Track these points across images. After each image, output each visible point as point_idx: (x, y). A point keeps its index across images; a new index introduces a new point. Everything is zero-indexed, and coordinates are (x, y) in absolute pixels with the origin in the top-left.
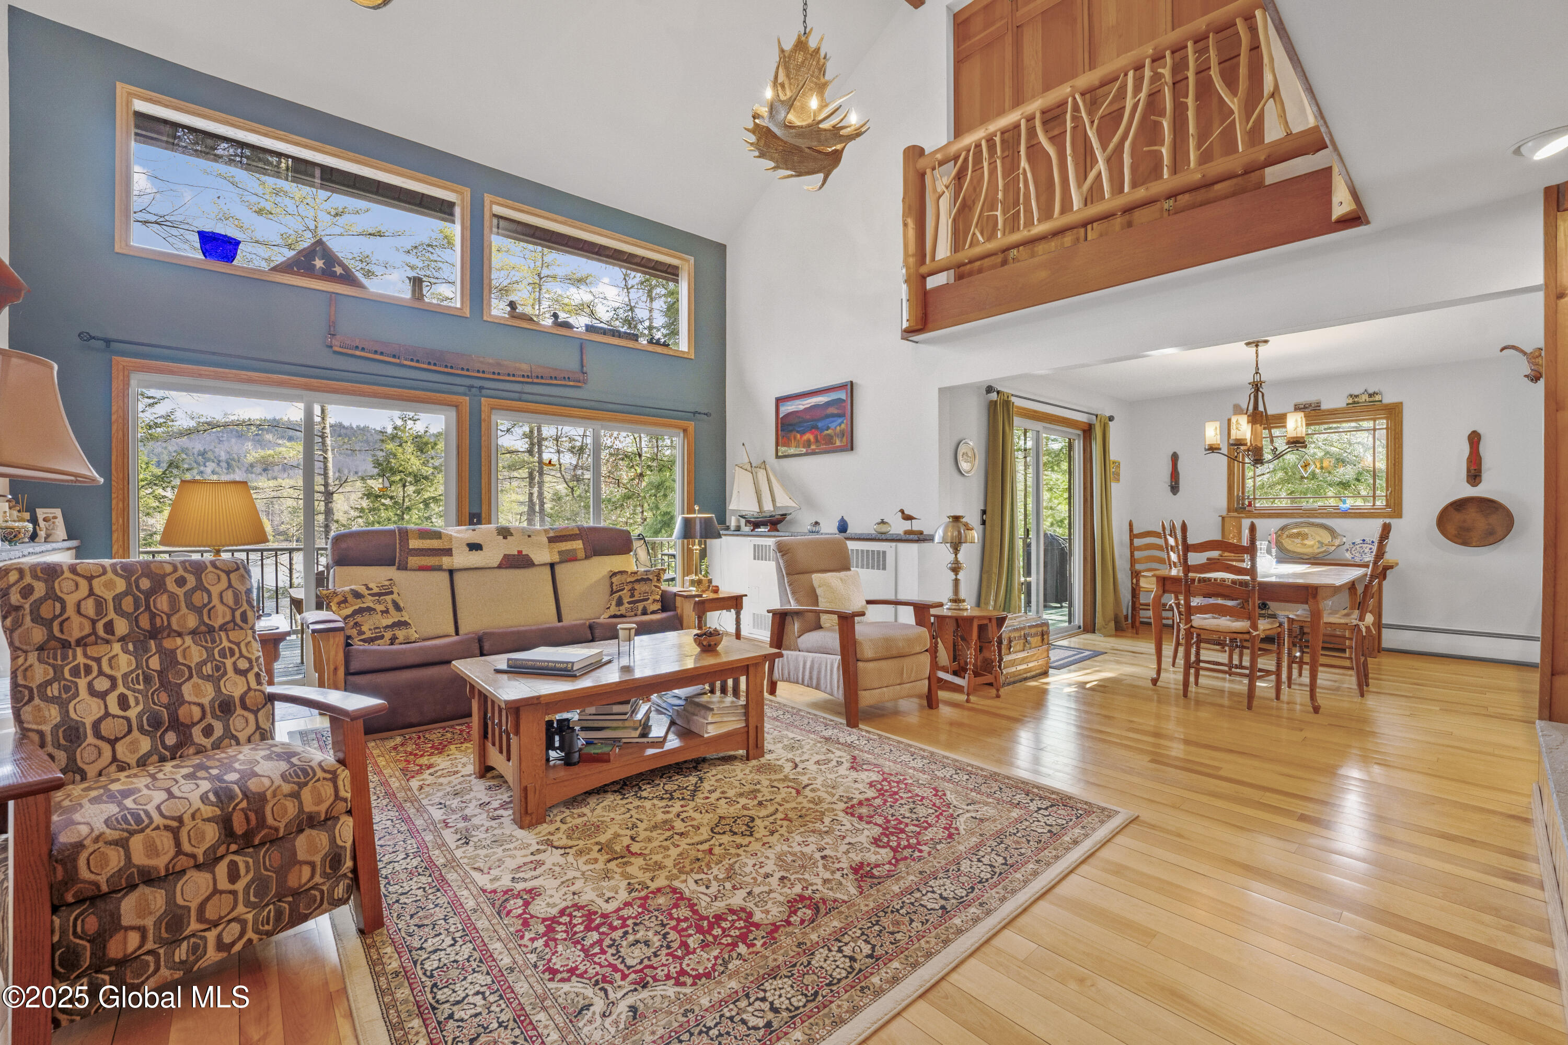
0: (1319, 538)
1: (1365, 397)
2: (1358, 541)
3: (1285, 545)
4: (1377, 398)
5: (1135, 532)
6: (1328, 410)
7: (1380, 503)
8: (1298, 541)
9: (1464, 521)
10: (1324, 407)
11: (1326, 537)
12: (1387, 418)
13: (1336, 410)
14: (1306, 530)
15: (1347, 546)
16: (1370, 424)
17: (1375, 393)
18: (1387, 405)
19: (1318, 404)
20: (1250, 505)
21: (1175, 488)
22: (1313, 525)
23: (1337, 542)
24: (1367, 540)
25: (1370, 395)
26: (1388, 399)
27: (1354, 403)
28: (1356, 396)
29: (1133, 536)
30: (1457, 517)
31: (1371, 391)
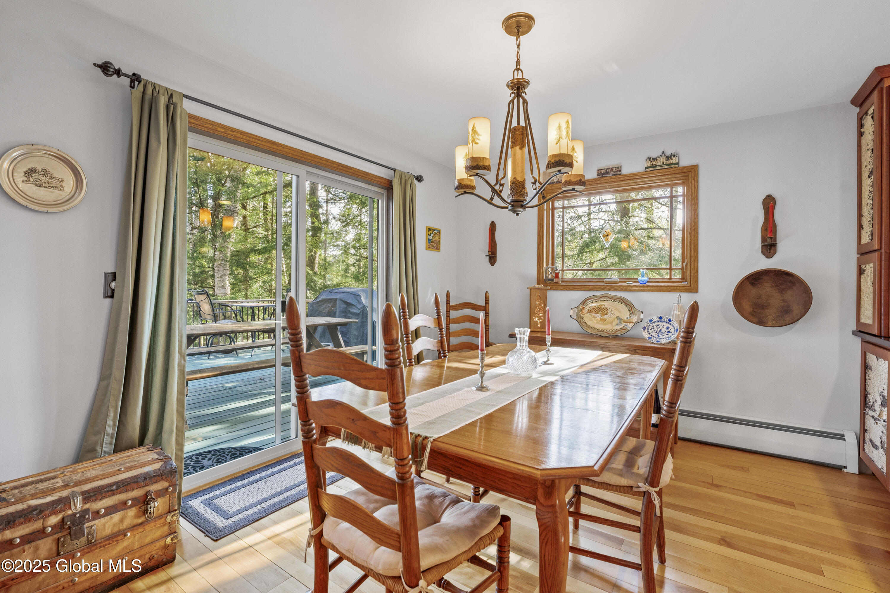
0: (617, 314)
1: (662, 160)
2: (655, 318)
3: (586, 320)
4: (675, 160)
5: (452, 304)
6: (628, 175)
7: (677, 275)
8: (598, 316)
9: (759, 297)
10: (625, 171)
11: (624, 313)
12: (682, 184)
13: (635, 174)
14: (606, 304)
15: (644, 324)
16: (667, 192)
17: (672, 156)
18: (684, 168)
19: (619, 169)
20: (557, 276)
21: (492, 259)
22: (613, 299)
23: (635, 319)
24: (664, 317)
25: (668, 158)
26: (685, 162)
27: (653, 166)
28: (655, 159)
29: (449, 307)
30: (753, 292)
31: (668, 153)
